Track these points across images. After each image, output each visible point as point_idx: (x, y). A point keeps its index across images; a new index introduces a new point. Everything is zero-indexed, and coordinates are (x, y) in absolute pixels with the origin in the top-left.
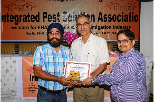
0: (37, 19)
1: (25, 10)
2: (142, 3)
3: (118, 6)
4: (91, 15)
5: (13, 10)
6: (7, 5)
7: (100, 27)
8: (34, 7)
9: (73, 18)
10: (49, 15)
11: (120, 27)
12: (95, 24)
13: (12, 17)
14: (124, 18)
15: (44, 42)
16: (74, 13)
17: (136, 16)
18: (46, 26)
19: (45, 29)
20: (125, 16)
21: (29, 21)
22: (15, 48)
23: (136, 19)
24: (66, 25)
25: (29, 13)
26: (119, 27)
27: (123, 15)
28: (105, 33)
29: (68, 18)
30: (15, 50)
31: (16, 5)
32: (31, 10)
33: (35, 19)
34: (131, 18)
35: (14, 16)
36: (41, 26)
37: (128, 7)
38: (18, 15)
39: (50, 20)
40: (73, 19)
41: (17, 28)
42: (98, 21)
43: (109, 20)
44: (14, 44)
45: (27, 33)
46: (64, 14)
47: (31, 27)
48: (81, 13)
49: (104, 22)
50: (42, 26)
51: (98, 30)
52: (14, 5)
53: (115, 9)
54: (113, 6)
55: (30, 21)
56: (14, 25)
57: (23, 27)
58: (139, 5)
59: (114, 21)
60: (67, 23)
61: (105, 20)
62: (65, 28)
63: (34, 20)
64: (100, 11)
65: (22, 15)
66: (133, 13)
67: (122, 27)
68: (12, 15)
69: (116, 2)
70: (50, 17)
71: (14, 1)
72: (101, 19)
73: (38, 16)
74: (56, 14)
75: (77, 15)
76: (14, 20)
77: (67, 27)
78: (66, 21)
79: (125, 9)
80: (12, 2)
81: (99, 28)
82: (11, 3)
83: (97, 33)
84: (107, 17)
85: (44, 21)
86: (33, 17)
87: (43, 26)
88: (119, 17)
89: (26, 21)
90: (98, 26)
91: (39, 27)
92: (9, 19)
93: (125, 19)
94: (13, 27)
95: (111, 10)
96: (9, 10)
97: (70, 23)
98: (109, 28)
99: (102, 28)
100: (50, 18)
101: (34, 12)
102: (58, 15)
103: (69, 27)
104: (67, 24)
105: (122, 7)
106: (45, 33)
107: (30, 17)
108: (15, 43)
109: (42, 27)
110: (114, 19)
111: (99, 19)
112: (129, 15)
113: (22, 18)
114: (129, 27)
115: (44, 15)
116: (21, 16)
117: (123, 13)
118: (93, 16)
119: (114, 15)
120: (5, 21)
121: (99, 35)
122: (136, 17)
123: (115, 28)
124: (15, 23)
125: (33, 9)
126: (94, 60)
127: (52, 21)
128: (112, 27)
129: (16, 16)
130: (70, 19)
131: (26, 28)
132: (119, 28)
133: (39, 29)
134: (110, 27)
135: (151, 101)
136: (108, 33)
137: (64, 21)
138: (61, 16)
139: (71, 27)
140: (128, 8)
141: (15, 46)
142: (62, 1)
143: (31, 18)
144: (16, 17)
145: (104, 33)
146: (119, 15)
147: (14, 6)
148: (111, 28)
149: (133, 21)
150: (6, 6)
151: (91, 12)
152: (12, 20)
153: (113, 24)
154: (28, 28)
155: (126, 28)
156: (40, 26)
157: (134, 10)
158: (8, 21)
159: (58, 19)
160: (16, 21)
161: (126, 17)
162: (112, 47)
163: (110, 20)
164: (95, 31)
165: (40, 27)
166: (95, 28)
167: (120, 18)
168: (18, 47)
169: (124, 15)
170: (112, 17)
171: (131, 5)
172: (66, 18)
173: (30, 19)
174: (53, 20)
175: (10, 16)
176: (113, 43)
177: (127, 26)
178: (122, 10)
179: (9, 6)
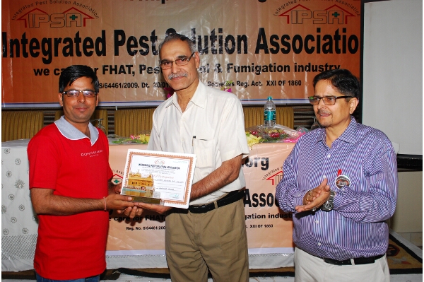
0: (100, 49)
1: (68, 24)
2: (367, 5)
3: (305, 12)
4: (239, 36)
5: (37, 25)
6: (23, 14)
7: (262, 68)
8: (91, 18)
10: (131, 38)
11: (313, 66)
12: (248, 61)
13: (34, 44)
14: (322, 43)
15: (118, 109)
16: (194, 31)
17: (353, 37)
18: (122, 67)
19: (119, 73)
20: (324, 39)
21: (79, 54)
23: (353, 47)
25: (77, 34)
26: (309, 66)
27: (319, 37)
28: (273, 83)
31: (46, 13)
32: (85, 25)
33: (93, 47)
34: (340, 43)
35: (40, 41)
36: (111, 66)
37: (333, 15)
38: (50, 39)
39: (133, 49)
41: (48, 71)
42: (257, 52)
43: (283, 50)
44: (40, 114)
48: (213, 32)
49: (270, 54)
50: (113, 67)
51: (257, 74)
52: (40, 13)
53: (300, 22)
54: (294, 13)
55: (83, 54)
56: (42, 66)
58: (359, 10)
59: (297, 52)
61: (275, 48)
63: (91, 52)
64: (260, 26)
65: (60, 39)
66: (344, 30)
67: (316, 66)
68: (34, 40)
69: (302, 3)
70: (132, 43)
71: (41, 3)
72: (264, 47)
73: (102, 40)
74: (149, 36)
75: (203, 38)
76: (40, 51)
79: (325, 21)
80: (35, 7)
81: (259, 71)
82: (32, 8)
83: (253, 84)
84: (279, 42)
85: (117, 53)
86: (88, 44)
87: (116, 66)
88: (310, 41)
89: (72, 55)
90: (255, 66)
91: (104, 70)
92: (28, 50)
93: (325, 46)
94: (38, 70)
95: (288, 23)
96: (26, 26)
98: (285, 71)
99: (267, 71)
100: (133, 46)
101: (91, 31)
102: (154, 38)
105: (316, 16)
106: (120, 84)
107: (81, 45)
108: (44, 112)
109: (113, 70)
110: (297, 47)
111: (261, 46)
112: (335, 36)
113: (61, 46)
114: (335, 66)
115: (116, 38)
116: (58, 41)
117: (319, 30)
118: (243, 38)
119: (297, 37)
120: (18, 56)
121: (260, 87)
122: (353, 42)
123: (300, 68)
124: (44, 59)
125: (89, 22)
127: (139, 54)
128: (292, 68)
129: (45, 40)
132: (309, 70)
133: (104, 73)
134: (287, 68)
135: (390, 253)
136: (281, 83)
138: (160, 39)
140: (332, 17)
141: (45, 119)
142: (163, 2)
143: (85, 47)
144: (46, 45)
145: (270, 83)
146: (310, 37)
147: (41, 16)
148: (289, 71)
149: (344, 52)
150: (19, 17)
151: (237, 29)
152: (35, 51)
153: (293, 58)
155: (328, 68)
156: (107, 66)
157: (346, 23)
158: (26, 55)
159: (154, 48)
160: (45, 55)
161: (328, 40)
162: (293, 117)
163: (286, 48)
164: (248, 77)
165: (109, 68)
166: (249, 71)
167: (311, 44)
169: (322, 35)
170: (290, 42)
171: (339, 9)
173: (81, 49)
174: (141, 51)
175: (29, 41)
176: (295, 107)
177: (329, 64)
178: (317, 22)
179: (26, 17)
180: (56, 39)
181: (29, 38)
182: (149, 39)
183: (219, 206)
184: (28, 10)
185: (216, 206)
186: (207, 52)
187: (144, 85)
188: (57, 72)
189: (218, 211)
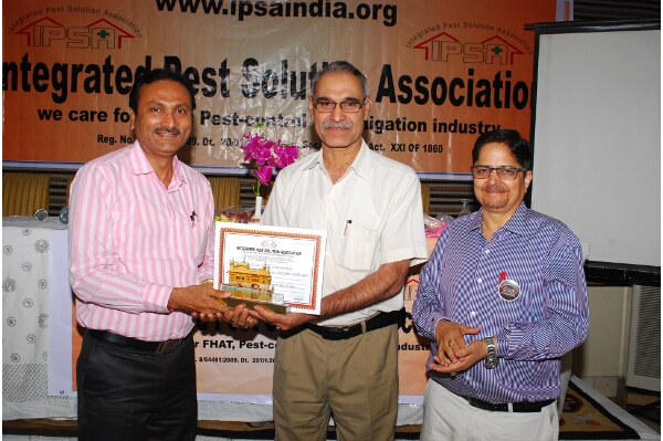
1: (95, 45)
2: (543, 39)
3: (452, 45)
5: (46, 42)
6: (25, 25)
7: (385, 125)
8: (130, 36)
9: (280, 83)
10: (190, 70)
11: (460, 125)
13: (41, 72)
14: (476, 90)
16: (285, 64)
17: (521, 85)
20: (479, 85)
21: (109, 90)
22: (51, 194)
23: (520, 99)
24: (256, 109)
25: (108, 60)
26: (455, 125)
27: (471, 82)
28: (401, 148)
29: (263, 83)
30: (51, 201)
31: (61, 26)
32: (120, 47)
33: (130, 81)
34: (502, 92)
35: (50, 68)
37: (493, 50)
38: (66, 66)
40: (279, 88)
41: (61, 114)
42: (379, 100)
43: (417, 99)
44: (45, 179)
45: (100, 138)
46: (247, 66)
47: (116, 112)
48: (314, 67)
49: (399, 103)
51: (377, 133)
52: (52, 24)
53: (444, 58)
54: (436, 44)
55: (115, 90)
56: (50, 105)
57: (87, 113)
58: (532, 50)
59: (439, 102)
60: (260, 103)
61: (405, 96)
62: (250, 122)
63: (127, 87)
64: (385, 62)
65: (82, 66)
66: (508, 74)
67: (466, 125)
68: (41, 66)
69: (448, 30)
70: (191, 77)
71: (54, 10)
72: (390, 92)
74: (217, 68)
75: (298, 75)
76: (50, 82)
77: (257, 120)
78: (254, 96)
79: (480, 59)
80: (45, 14)
81: (381, 128)
82: (39, 17)
84: (412, 86)
86: (124, 75)
88: (457, 87)
89: (98, 91)
90: (375, 120)
92: (30, 80)
93: (479, 95)
94: (45, 111)
95: (427, 58)
96: (29, 44)
97: (270, 103)
98: (419, 130)
99: (392, 129)
101: (130, 56)
102: (224, 72)
103: (263, 120)
104: (258, 107)
105: (467, 51)
107: (113, 76)
108: (55, 176)
110: (439, 95)
111: (385, 92)
112: (494, 82)
113: (82, 77)
114: (494, 126)
116: (77, 69)
117: (471, 72)
119: (439, 81)
120: (14, 88)
122: (521, 92)
123: (441, 127)
124: (54, 96)
125: (126, 42)
126: (369, 248)
127: (200, 92)
128: (430, 126)
129: (57, 67)
130: (269, 88)
131: (96, 116)
132: (455, 131)
134: (422, 126)
135: (569, 408)
136: (413, 147)
137: (246, 95)
138: (234, 74)
139: (273, 119)
140: (490, 54)
141: (52, 187)
142: (241, 19)
143: (119, 80)
144: (59, 74)
145: (397, 147)
146: (457, 82)
147: (53, 29)
148: (425, 130)
149: (507, 106)
150: (19, 28)
152: (41, 83)
153: (431, 112)
154: (106, 115)
155: (483, 129)
157: (512, 63)
158: (26, 88)
159: (224, 86)
160: (57, 90)
161: (484, 88)
162: (428, 202)
163: (422, 97)
167: (459, 92)
168: (62, 191)
169: (476, 80)
170: (429, 87)
171: (502, 43)
172: (256, 84)
173: (113, 83)
174: (204, 90)
175: (33, 68)
176: (431, 185)
177: (484, 124)
178: (469, 60)
179: (30, 30)
180: (74, 66)
181: (33, 62)
182: (217, 72)
183: (368, 330)
184: (34, 19)
185: (364, 329)
186: (303, 97)
187: (206, 141)
188: (74, 116)
189: (365, 337)
